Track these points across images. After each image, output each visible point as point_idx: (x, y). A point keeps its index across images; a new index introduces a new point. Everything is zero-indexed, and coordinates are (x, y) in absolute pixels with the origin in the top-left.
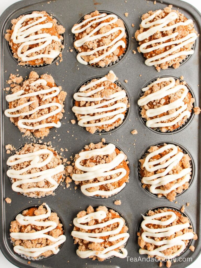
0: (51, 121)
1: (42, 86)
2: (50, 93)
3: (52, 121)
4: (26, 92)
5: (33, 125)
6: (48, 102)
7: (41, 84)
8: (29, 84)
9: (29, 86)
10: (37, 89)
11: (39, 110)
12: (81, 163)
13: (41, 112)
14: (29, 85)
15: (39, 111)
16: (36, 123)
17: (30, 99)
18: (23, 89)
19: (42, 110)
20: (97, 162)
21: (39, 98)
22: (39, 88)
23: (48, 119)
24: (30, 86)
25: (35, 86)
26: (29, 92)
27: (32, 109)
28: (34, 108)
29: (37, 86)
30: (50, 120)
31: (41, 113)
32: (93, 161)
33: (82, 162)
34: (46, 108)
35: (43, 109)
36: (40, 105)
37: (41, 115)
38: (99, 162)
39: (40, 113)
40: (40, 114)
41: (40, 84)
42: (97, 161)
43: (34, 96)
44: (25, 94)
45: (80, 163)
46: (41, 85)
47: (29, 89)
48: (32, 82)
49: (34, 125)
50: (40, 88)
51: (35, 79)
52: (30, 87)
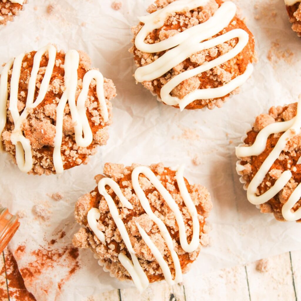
0: (173, 183)
1: (101, 216)
2: (114, 195)
3: (173, 181)
4: (122, 248)
5: (188, 220)
6: (134, 194)
7: (98, 219)
8: (102, 246)
9: (107, 244)
10: (110, 226)
11: (154, 212)
12: (148, 40)
13: (158, 207)
14: (105, 244)
15: (156, 212)
16: (184, 215)
17: (135, 237)
18: (117, 257)
19: (153, 205)
20: (180, 27)
21: (128, 216)
22: (106, 222)
23: (171, 190)
24: (106, 242)
25: (104, 230)
26: (119, 241)
27: (155, 226)
28: (152, 224)
29: (103, 228)
30: (172, 185)
31: (161, 208)
32: (172, 27)
33: (149, 37)
34: (148, 198)
35: (151, 204)
36: (144, 212)
37: (164, 206)
38: (186, 26)
39: (160, 210)
40: (163, 208)
41: (97, 221)
42: (181, 24)
43: (127, 229)
44: (125, 249)
45: (146, 41)
46: (100, 219)
47: (113, 241)
48: (96, 240)
49: (189, 217)
50: (107, 220)
51: (90, 236)
52: (109, 242)
